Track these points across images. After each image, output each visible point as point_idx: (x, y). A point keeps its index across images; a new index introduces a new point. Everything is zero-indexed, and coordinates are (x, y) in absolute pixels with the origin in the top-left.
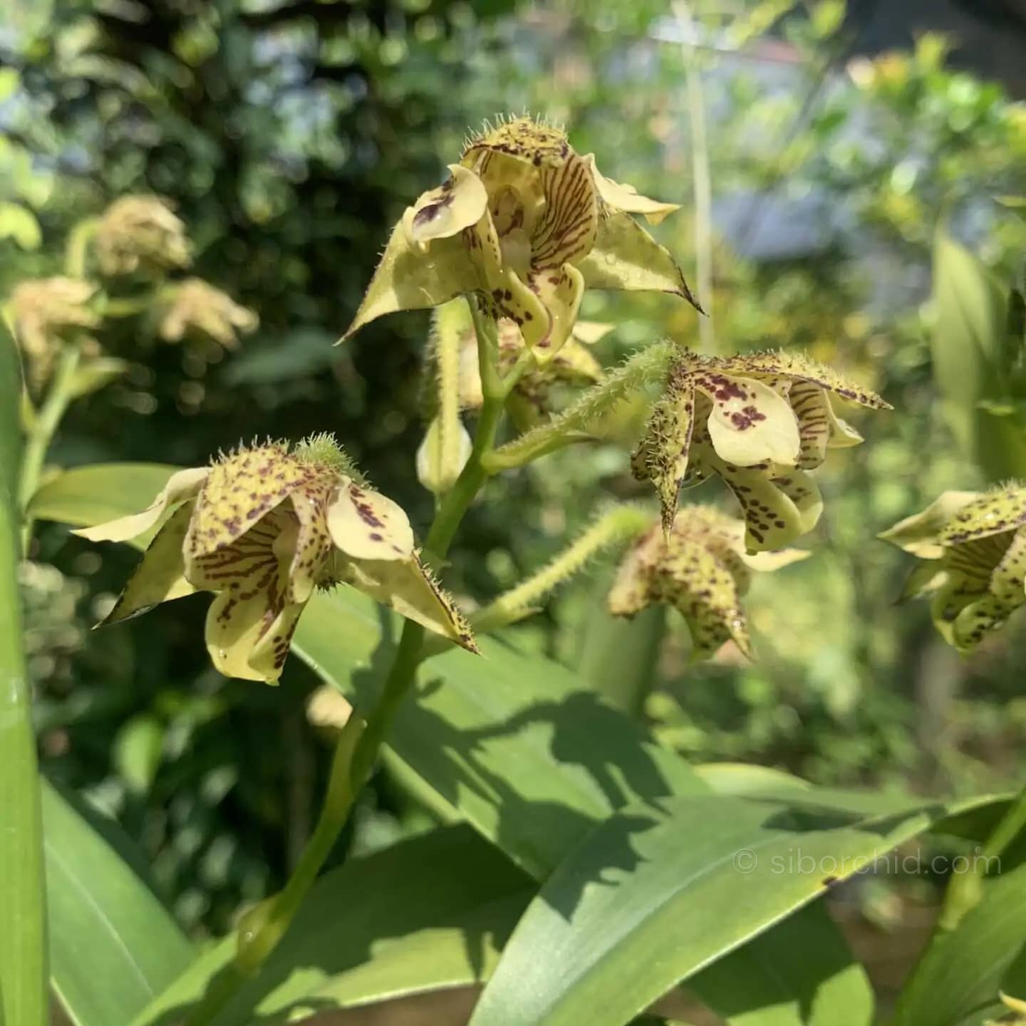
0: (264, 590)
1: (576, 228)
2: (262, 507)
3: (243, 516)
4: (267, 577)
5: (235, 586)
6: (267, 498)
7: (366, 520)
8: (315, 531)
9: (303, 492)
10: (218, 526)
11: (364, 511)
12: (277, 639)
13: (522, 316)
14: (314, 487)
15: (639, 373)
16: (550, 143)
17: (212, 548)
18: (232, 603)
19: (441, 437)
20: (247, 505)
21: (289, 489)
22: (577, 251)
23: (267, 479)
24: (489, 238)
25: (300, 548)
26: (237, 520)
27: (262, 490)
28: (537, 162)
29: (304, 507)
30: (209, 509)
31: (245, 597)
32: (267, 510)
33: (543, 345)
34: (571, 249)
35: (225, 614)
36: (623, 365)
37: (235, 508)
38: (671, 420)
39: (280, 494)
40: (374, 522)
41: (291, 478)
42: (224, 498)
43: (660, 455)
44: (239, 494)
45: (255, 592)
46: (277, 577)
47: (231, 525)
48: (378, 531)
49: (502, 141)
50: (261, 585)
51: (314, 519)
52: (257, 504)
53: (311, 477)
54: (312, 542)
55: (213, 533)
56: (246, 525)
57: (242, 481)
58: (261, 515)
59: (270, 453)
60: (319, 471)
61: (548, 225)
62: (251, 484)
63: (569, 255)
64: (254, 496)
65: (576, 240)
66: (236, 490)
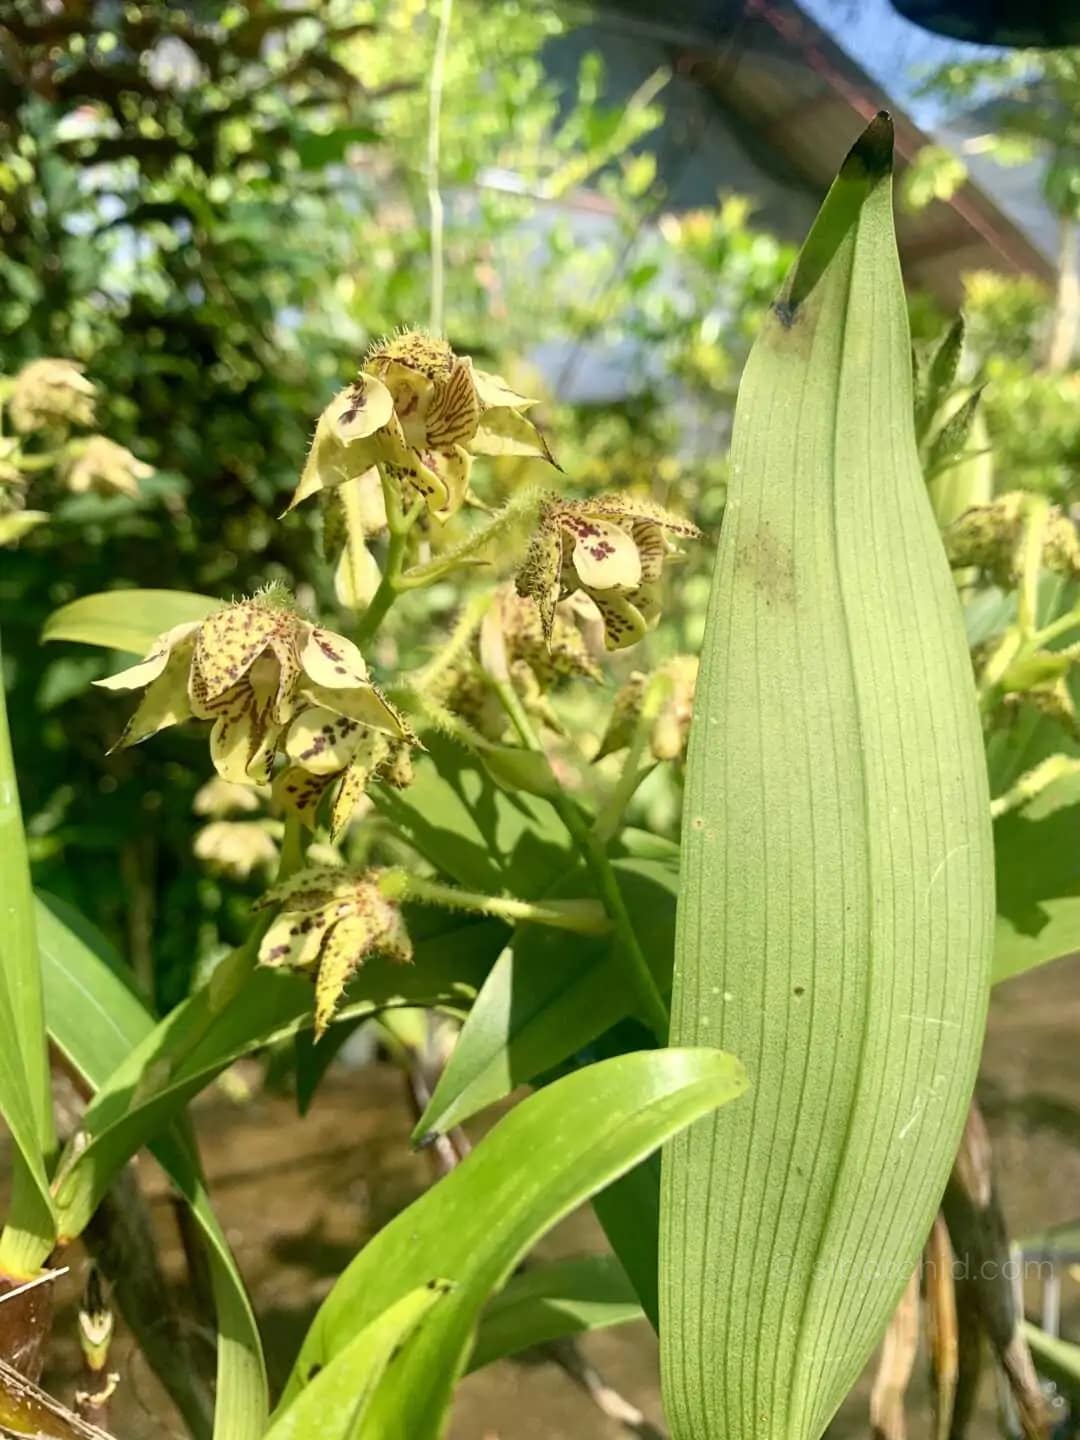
0: (247, 714)
1: (462, 415)
2: (252, 655)
3: (239, 664)
4: (247, 703)
5: (225, 713)
6: (254, 647)
7: (329, 656)
8: (291, 668)
9: (278, 639)
10: (220, 673)
11: (325, 647)
12: (267, 752)
13: (426, 489)
14: (285, 633)
15: (517, 513)
16: (439, 361)
17: (220, 691)
18: (226, 726)
19: (351, 563)
20: (240, 655)
21: (269, 638)
22: (464, 435)
23: (249, 631)
24: (396, 432)
25: (282, 683)
26: (235, 667)
27: (249, 641)
28: (431, 376)
29: (281, 651)
30: (211, 660)
31: (234, 720)
32: (255, 657)
33: (444, 510)
34: (461, 432)
35: (222, 736)
36: (504, 507)
37: (232, 658)
38: (545, 554)
39: (263, 642)
40: (335, 657)
41: (268, 629)
42: (221, 651)
43: (540, 582)
44: (233, 645)
45: (240, 716)
46: (255, 702)
47: (231, 672)
48: (340, 664)
49: (401, 355)
50: (244, 709)
51: (289, 659)
52: (246, 653)
53: (282, 626)
54: (290, 676)
55: (218, 680)
56: (241, 671)
57: (230, 636)
58: (251, 661)
59: (247, 610)
60: (286, 619)
61: (438, 407)
62: (238, 637)
63: (458, 437)
64: (244, 647)
65: (462, 427)
66: (229, 643)
